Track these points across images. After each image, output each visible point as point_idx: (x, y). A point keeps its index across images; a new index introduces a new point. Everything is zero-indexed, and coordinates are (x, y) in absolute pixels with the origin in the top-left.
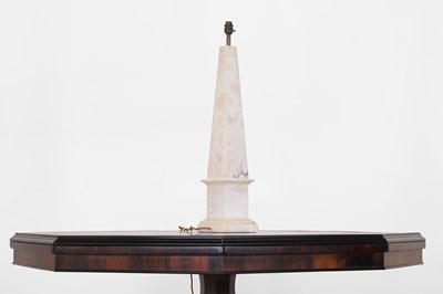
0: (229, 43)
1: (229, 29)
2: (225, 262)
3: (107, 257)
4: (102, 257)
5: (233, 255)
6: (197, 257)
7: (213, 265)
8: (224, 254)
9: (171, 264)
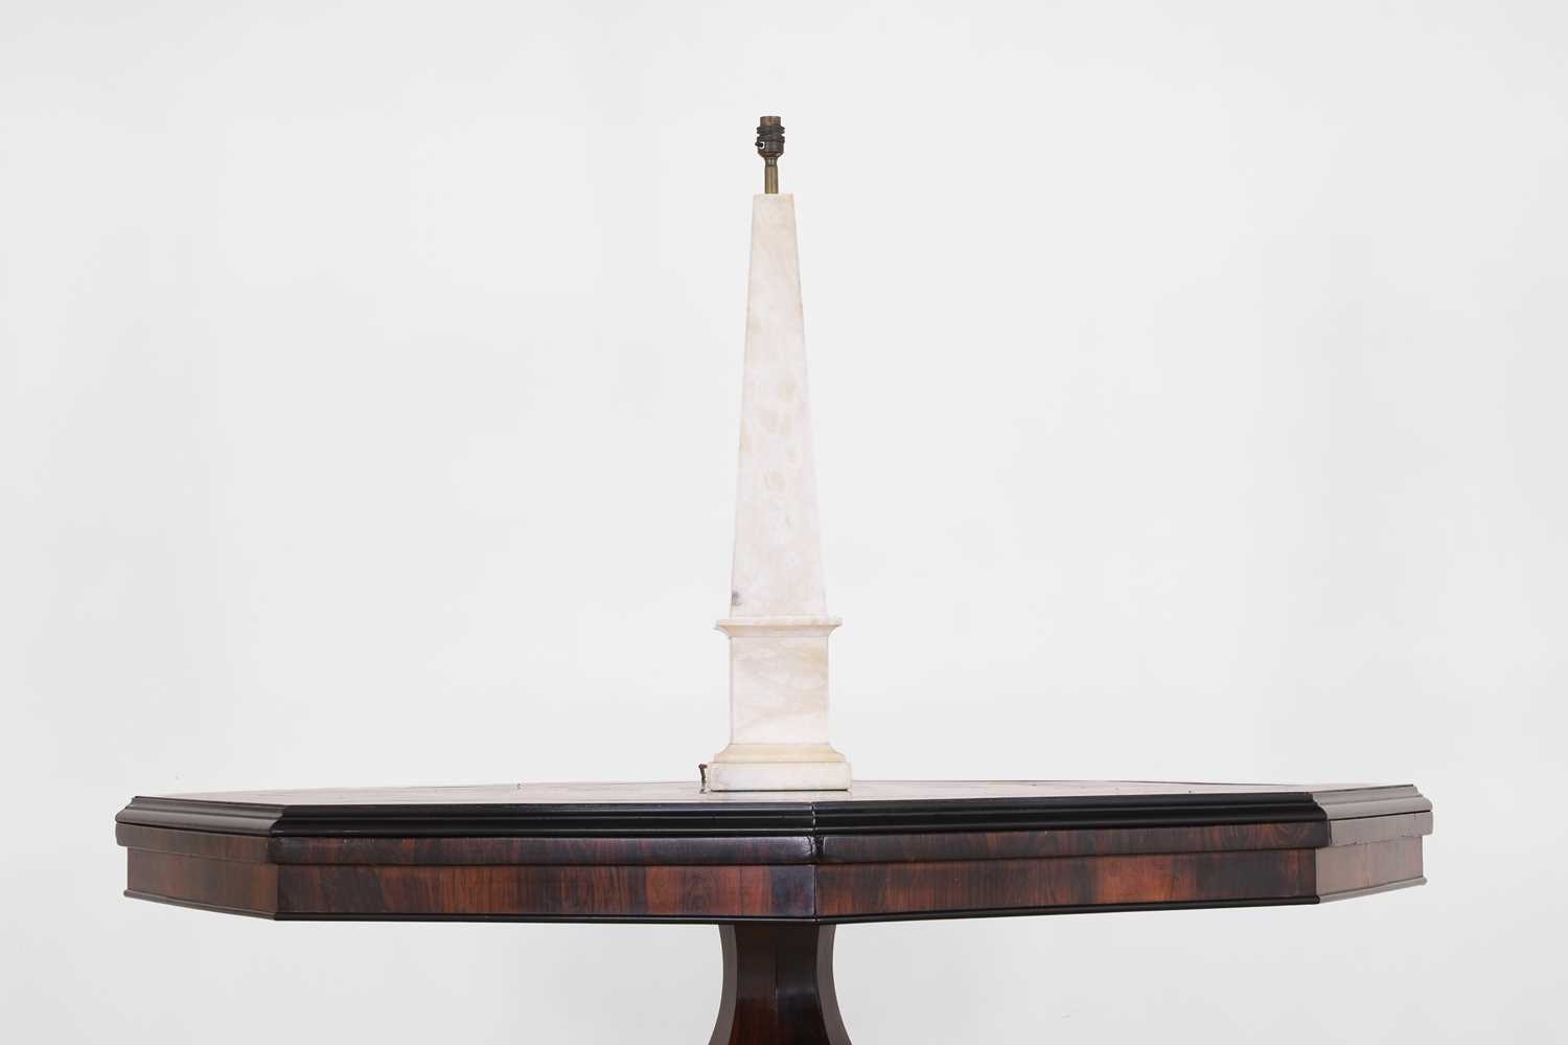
0: (771, 184)
1: (771, 138)
2: (820, 886)
3: (444, 875)
4: (425, 874)
5: (849, 863)
6: (733, 871)
7: (784, 895)
8: (819, 858)
9: (651, 895)
